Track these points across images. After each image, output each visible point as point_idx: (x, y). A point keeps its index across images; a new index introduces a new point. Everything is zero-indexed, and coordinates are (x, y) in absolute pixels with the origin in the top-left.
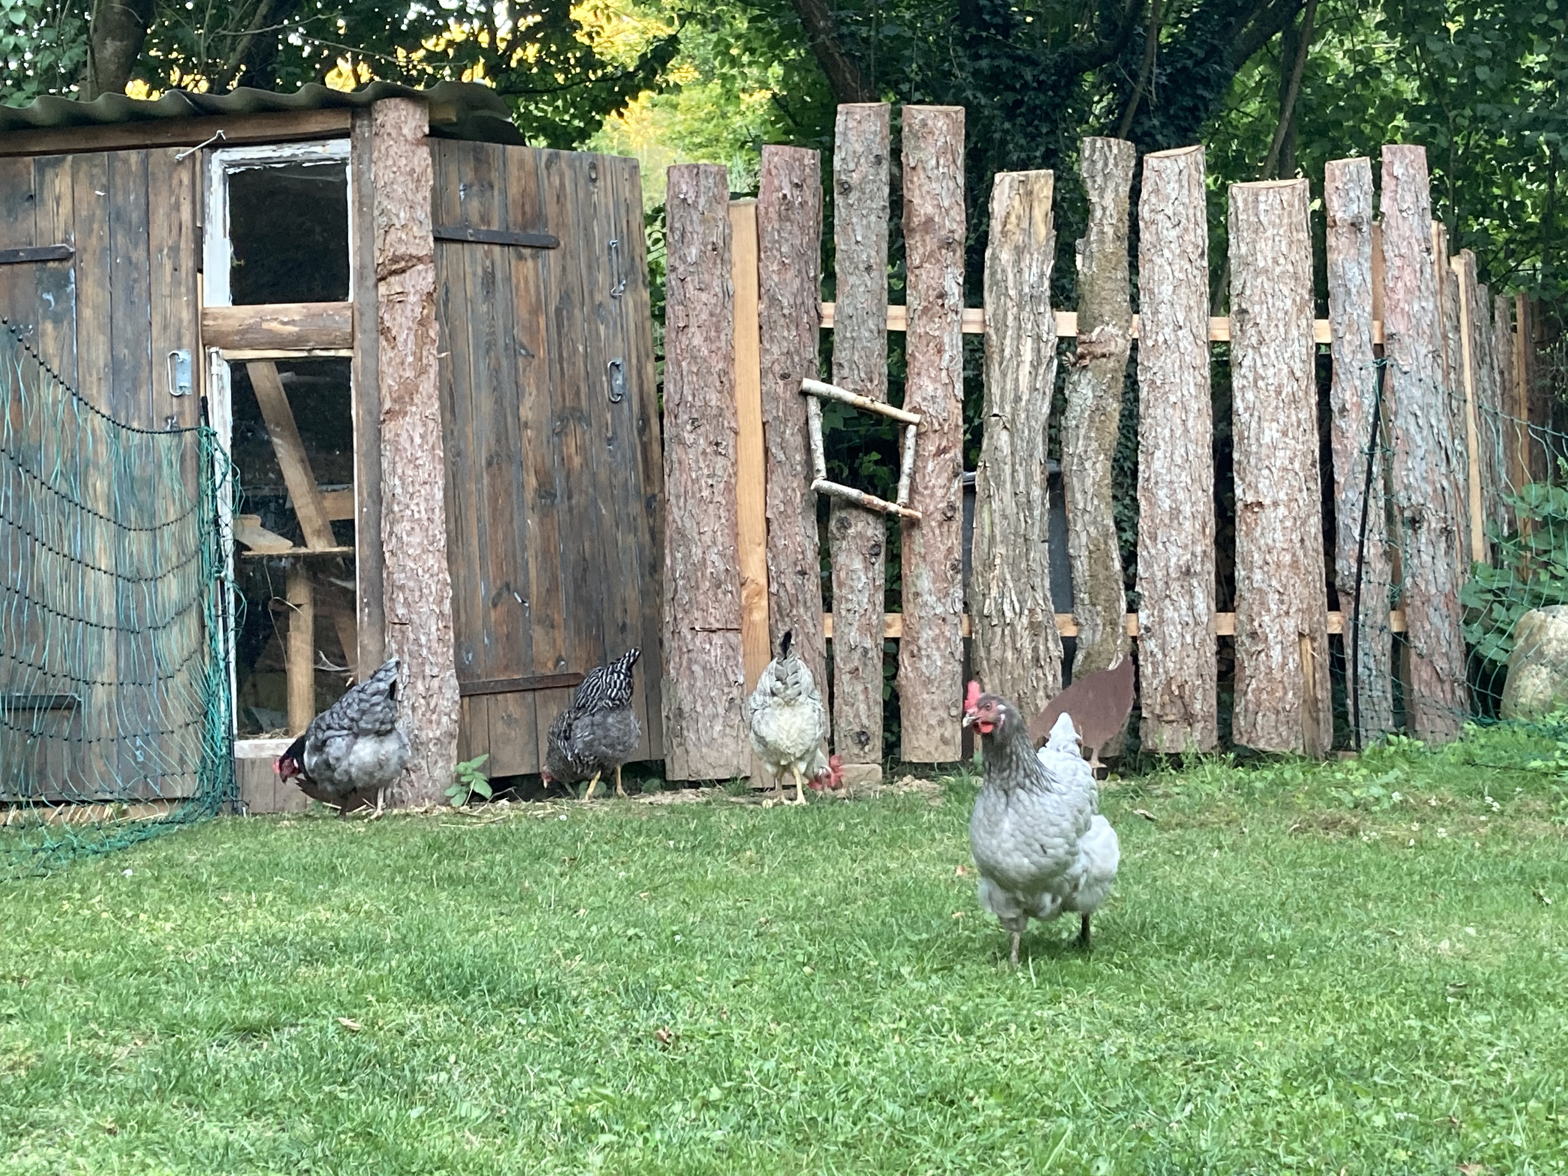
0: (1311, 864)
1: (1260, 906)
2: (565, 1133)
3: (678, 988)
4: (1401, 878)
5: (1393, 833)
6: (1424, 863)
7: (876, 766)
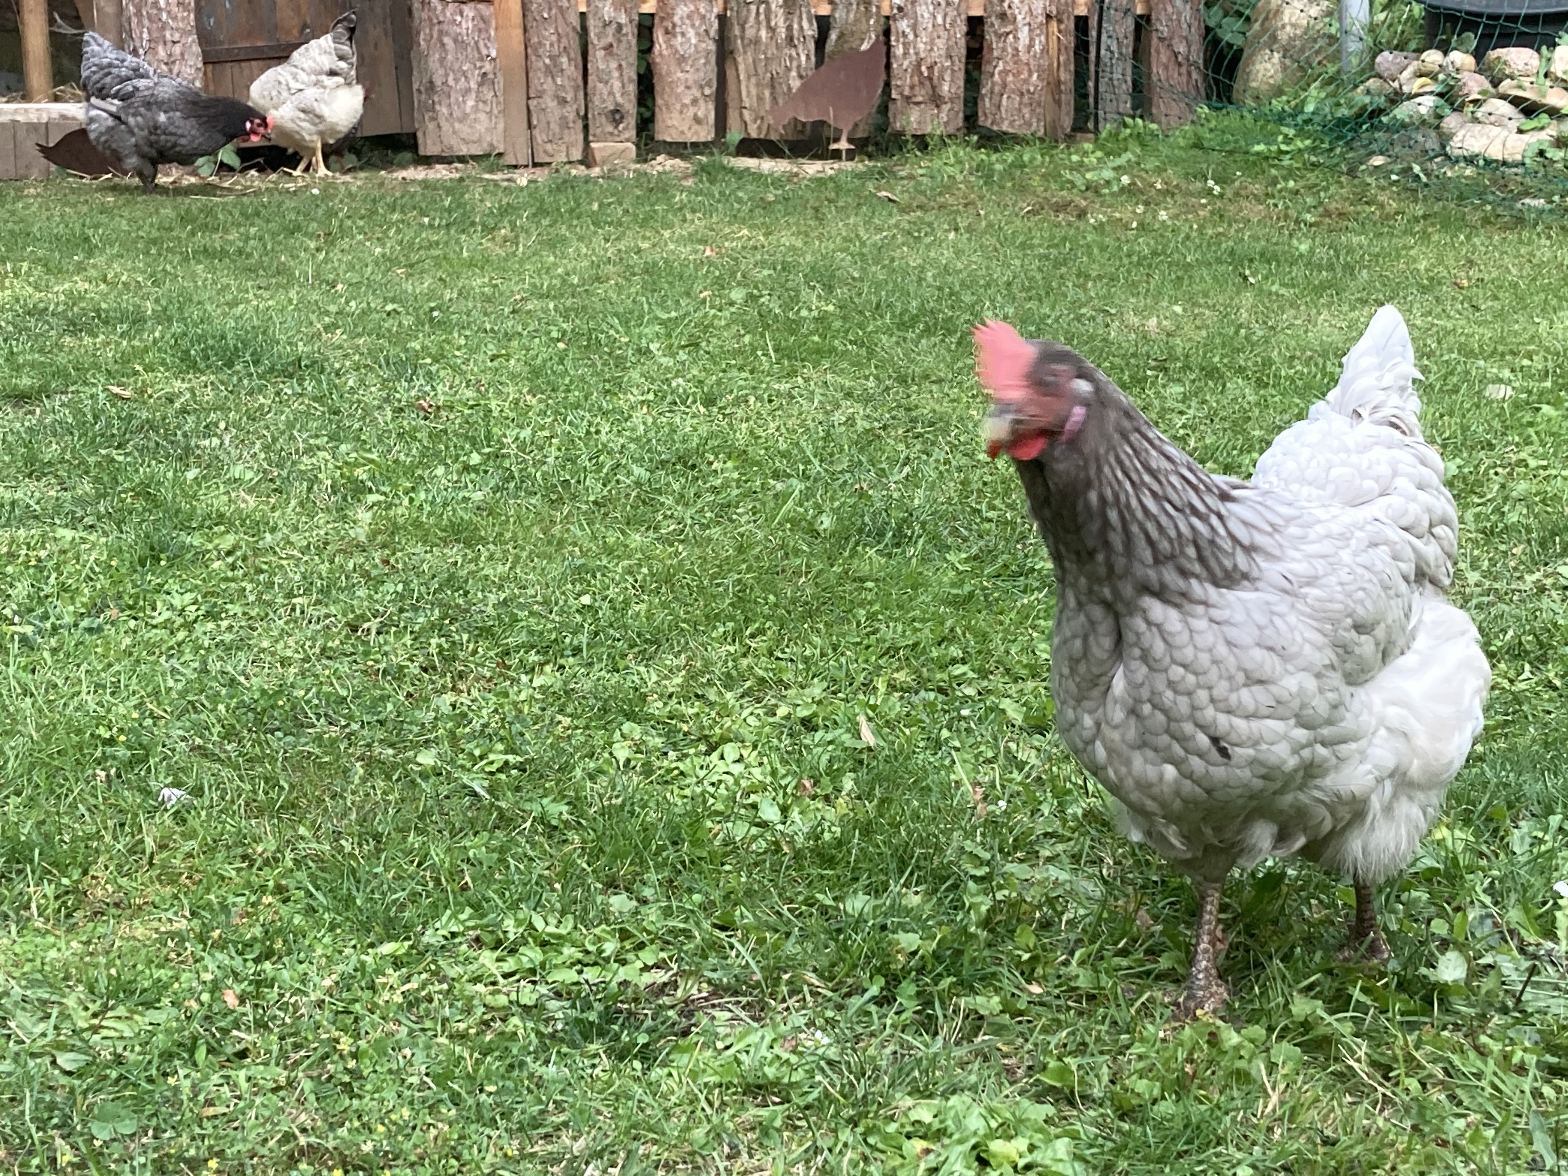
0: (1040, 245)
1: (988, 285)
2: (335, 493)
3: (437, 361)
4: (1121, 259)
5: (1117, 215)
6: (1144, 245)
7: (629, 145)
